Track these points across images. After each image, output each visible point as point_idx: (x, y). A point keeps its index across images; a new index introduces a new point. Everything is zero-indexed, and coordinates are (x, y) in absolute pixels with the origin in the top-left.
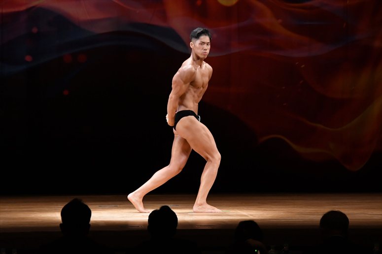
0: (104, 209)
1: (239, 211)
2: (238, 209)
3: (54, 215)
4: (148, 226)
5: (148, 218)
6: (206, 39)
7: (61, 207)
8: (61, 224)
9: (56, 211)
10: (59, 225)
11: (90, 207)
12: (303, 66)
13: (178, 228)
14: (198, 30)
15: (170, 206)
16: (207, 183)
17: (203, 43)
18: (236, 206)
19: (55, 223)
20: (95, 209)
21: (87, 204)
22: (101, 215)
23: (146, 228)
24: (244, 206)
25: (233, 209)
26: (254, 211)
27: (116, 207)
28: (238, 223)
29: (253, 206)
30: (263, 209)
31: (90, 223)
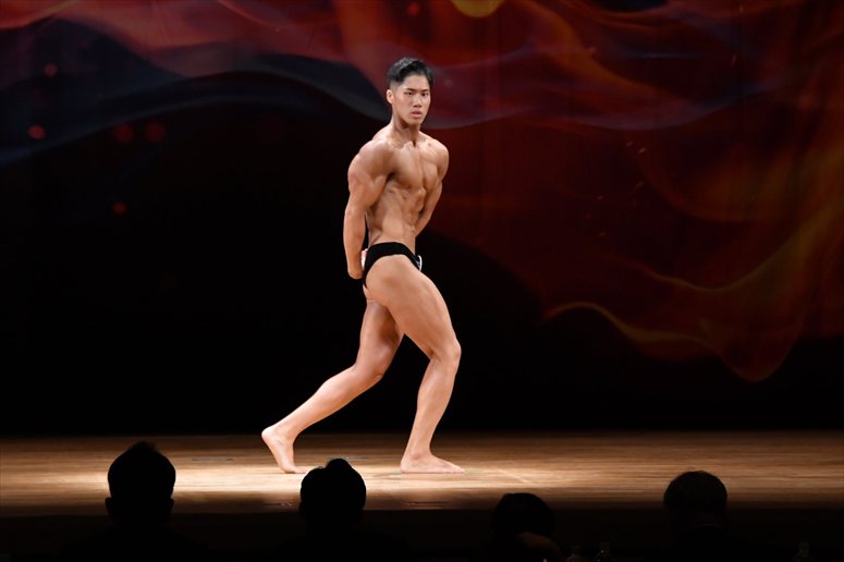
0: (204, 465)
1: (500, 471)
2: (500, 466)
3: (92, 480)
4: (301, 504)
5: (300, 487)
6: (419, 82)
7: (109, 462)
8: (107, 499)
9: (96, 469)
10: (103, 501)
11: (173, 461)
12: (642, 150)
13: (365, 508)
14: (404, 63)
15: (348, 459)
16: (431, 409)
17: (412, 92)
18: (497, 459)
19: (96, 496)
20: (184, 465)
21: (166, 454)
22: (197, 479)
23: (297, 507)
24: (514, 459)
25: (488, 466)
26: (535, 471)
27: (232, 462)
28: (501, 497)
29: (533, 458)
30: (553, 465)
31: (173, 496)
